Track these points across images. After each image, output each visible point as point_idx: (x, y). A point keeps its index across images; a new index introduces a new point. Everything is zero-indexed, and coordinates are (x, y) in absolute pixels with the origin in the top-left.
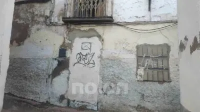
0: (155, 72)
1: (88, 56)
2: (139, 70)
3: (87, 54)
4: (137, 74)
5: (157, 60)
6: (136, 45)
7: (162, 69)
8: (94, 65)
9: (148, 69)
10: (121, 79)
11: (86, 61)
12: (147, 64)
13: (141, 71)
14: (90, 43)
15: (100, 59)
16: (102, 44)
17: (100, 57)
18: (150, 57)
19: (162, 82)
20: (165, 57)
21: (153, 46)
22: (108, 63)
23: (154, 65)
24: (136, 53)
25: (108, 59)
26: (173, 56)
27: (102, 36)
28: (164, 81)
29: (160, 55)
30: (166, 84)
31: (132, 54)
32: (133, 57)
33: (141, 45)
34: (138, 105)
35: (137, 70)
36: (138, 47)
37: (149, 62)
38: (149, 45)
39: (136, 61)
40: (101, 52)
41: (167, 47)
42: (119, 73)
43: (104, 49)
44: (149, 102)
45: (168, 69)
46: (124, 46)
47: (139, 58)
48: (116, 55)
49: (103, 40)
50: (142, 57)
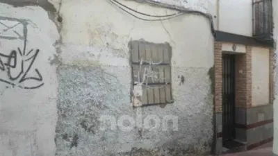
0: (156, 88)
1: (19, 58)
2: (135, 87)
3: (14, 52)
4: (132, 95)
5: (158, 70)
6: (128, 41)
7: (164, 83)
8: (40, 83)
9: (149, 84)
10: (105, 107)
11: (15, 72)
12: (146, 77)
13: (139, 90)
14: (24, 22)
15: (55, 67)
16: (60, 30)
17: (56, 61)
18: (148, 64)
19: (162, 105)
20: (167, 65)
21: (152, 44)
23: (154, 77)
24: (128, 56)
25: (75, 67)
26: (175, 63)
27: (56, 6)
28: (167, 103)
29: (161, 62)
30: (168, 106)
31: (123, 57)
32: (125, 63)
33: (136, 41)
34: (133, 149)
35: (132, 89)
36: (131, 45)
37: (148, 73)
38: (147, 43)
39: (129, 70)
40: (58, 51)
41: (167, 48)
43: (64, 41)
44: (148, 138)
45: (170, 84)
46: (109, 40)
47: (133, 66)
49: (60, 20)
50: (138, 64)
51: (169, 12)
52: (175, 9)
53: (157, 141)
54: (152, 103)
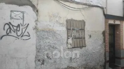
0: (78, 40)
1: (21, 27)
3: (19, 25)
4: (67, 43)
5: (79, 32)
6: (66, 19)
7: (82, 38)
8: (29, 38)
9: (75, 38)
10: (56, 48)
11: (19, 33)
12: (74, 35)
13: (70, 41)
14: (23, 13)
15: (35, 31)
16: (37, 15)
17: (36, 28)
18: (74, 29)
19: (81, 47)
20: (83, 30)
21: (76, 21)
22: (44, 35)
23: (77, 35)
24: (66, 26)
25: (43, 31)
26: (87, 29)
27: (36, 6)
28: (83, 46)
29: (80, 28)
30: (84, 48)
31: (64, 27)
32: (64, 29)
33: (69, 20)
34: (68, 67)
35: (67, 40)
36: (67, 21)
37: (74, 33)
39: (66, 32)
40: (36, 24)
41: (83, 22)
42: (55, 43)
43: (39, 20)
44: (74, 62)
45: (84, 38)
46: (57, 19)
47: (68, 30)
48: (51, 28)
49: (37, 11)
50: (70, 29)
51: (84, 6)
52: (87, 5)
53: (79, 63)
54: (76, 46)
